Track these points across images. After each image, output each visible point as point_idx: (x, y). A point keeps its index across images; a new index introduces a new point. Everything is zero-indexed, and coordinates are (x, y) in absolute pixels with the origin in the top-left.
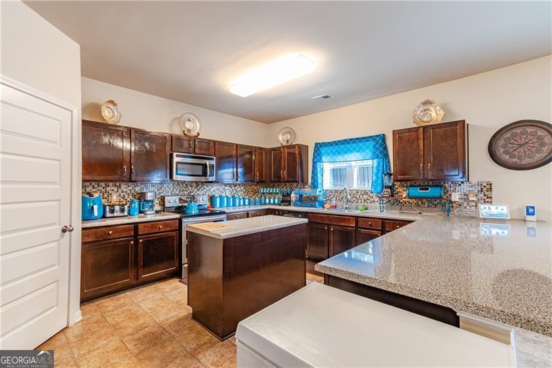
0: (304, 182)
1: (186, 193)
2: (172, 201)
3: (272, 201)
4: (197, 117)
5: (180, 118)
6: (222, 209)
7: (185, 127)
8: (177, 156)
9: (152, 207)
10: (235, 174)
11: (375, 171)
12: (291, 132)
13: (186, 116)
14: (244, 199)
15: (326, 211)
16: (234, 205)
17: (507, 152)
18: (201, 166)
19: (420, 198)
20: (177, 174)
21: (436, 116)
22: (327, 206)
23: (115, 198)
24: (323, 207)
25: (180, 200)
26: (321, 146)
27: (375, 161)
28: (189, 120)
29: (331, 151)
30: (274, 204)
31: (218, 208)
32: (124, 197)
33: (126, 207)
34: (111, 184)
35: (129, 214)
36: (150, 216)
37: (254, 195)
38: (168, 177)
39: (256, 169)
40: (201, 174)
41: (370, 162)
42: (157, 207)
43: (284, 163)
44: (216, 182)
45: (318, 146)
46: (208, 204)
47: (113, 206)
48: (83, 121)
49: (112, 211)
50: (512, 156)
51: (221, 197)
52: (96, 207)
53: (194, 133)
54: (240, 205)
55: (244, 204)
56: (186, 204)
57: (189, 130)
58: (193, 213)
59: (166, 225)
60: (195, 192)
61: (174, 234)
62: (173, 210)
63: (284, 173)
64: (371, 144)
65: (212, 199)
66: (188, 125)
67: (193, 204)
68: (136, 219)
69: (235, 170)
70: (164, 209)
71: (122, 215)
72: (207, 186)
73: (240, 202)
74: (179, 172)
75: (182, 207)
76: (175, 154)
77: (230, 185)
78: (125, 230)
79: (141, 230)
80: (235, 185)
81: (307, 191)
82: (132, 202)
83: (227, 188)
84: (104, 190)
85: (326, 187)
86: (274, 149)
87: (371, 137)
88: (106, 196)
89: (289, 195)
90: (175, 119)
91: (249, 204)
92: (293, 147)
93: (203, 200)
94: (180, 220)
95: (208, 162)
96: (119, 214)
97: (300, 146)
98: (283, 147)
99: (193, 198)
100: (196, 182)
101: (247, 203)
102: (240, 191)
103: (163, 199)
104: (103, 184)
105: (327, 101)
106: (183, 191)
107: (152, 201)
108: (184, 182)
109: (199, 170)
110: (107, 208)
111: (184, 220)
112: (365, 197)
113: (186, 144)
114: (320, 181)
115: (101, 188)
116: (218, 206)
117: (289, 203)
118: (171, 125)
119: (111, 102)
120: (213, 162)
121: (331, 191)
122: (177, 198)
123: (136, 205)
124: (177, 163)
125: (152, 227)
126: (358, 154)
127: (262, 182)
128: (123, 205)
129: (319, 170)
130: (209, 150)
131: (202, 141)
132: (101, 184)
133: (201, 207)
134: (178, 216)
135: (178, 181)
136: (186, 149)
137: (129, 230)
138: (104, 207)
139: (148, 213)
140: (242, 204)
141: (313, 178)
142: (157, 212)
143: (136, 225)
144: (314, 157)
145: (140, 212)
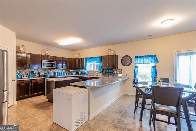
0: (82, 68)
1: (46, 71)
2: (42, 74)
3: (73, 74)
4: (50, 50)
5: (44, 50)
6: (58, 76)
7: (46, 52)
8: (43, 61)
9: (36, 75)
10: (62, 66)
11: (99, 66)
12: (79, 54)
13: (46, 49)
14: (65, 73)
15: (88, 76)
16: (62, 75)
17: (124, 62)
18: (51, 64)
19: (109, 73)
20: (43, 66)
21: (111, 53)
22: (88, 75)
23: (24, 73)
24: (87, 75)
25: (45, 73)
26: (87, 59)
27: (99, 63)
28: (47, 50)
29: (89, 60)
30: (74, 75)
31: (56, 76)
32: (27, 73)
33: (28, 75)
34: (23, 69)
35: (29, 77)
36: (35, 78)
37: (68, 72)
38: (41, 67)
39: (69, 64)
40: (51, 66)
41: (98, 63)
42: (37, 76)
43: (77, 63)
44: (56, 68)
45: (86, 58)
46: (53, 75)
47: (24, 75)
48: (17, 52)
49: (24, 77)
50: (125, 63)
51: (57, 73)
52: (19, 75)
53: (49, 54)
54: (63, 75)
55: (65, 75)
56: (46, 75)
57: (47, 54)
58: (49, 77)
59: (40, 80)
60: (49, 71)
61: (43, 83)
62: (42, 76)
63: (77, 66)
64: (98, 59)
65: (55, 73)
66: (47, 52)
67: (48, 75)
68: (31, 79)
69: (62, 65)
70: (40, 76)
71: (27, 77)
72: (53, 70)
73: (63, 74)
74: (44, 66)
75: (45, 75)
76: (43, 60)
77: (61, 69)
78: (28, 81)
79: (33, 81)
80: (62, 69)
81: (83, 71)
82: (29, 74)
83: (60, 70)
84: (20, 71)
85: (88, 70)
86: (74, 59)
87: (98, 57)
88: (21, 72)
89: (78, 72)
90: (43, 50)
91: (67, 75)
92: (79, 58)
93: (52, 74)
94: (44, 79)
95: (53, 63)
96: (26, 77)
97: (81, 58)
98: (77, 58)
99: (48, 73)
100: (50, 68)
101: (66, 75)
102: (64, 71)
103: (39, 73)
104: (20, 69)
105: (87, 47)
106: (45, 71)
107: (36, 74)
108: (46, 68)
109: (50, 65)
110: (22, 75)
111: (46, 79)
112: (97, 72)
113: (46, 58)
114: (86, 68)
115: (20, 70)
116: (56, 75)
117: (78, 74)
118: (41, 52)
119: (23, 46)
120: (55, 63)
121: (89, 71)
122: (43, 73)
123: (31, 75)
124: (44, 63)
125: (36, 81)
126: (95, 61)
127: (70, 68)
128: (27, 75)
129: (86, 65)
130: (53, 59)
131: (51, 57)
132: (19, 69)
133: (51, 76)
134: (44, 78)
135: (44, 68)
136: (46, 59)
137: (29, 81)
138: (21, 75)
139: (35, 77)
140: (64, 75)
141: (85, 67)
142: (37, 77)
143: (31, 80)
144: (85, 62)
145: (32, 77)
